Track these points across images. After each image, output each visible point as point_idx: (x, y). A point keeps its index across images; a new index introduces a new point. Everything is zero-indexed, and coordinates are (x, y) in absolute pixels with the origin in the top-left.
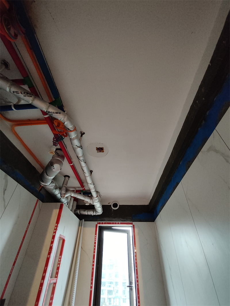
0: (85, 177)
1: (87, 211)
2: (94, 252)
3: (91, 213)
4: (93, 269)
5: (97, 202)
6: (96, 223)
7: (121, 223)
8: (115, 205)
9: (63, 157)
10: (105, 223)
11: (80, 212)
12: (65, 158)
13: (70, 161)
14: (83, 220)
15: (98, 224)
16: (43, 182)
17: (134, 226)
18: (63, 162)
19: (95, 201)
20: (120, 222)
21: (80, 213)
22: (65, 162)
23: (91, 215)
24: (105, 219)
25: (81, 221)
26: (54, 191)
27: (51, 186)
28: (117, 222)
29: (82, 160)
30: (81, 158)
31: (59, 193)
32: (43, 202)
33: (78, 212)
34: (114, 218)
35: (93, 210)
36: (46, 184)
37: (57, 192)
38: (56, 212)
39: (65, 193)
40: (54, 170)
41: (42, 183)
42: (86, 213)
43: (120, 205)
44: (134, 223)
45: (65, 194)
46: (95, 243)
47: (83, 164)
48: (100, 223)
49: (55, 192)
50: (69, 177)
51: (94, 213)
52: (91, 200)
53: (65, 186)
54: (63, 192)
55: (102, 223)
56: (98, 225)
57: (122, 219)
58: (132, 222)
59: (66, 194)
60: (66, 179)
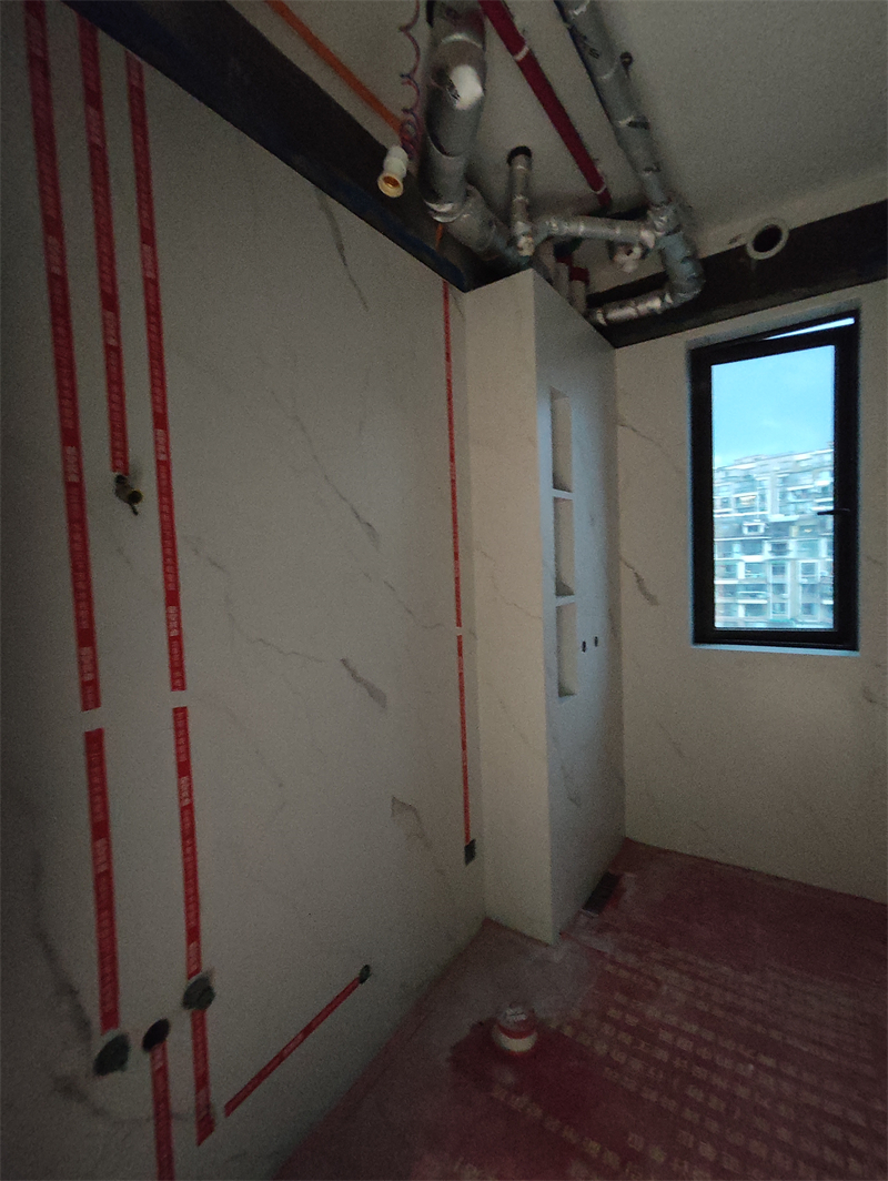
0: (598, 85)
1: (633, 303)
3: (652, 304)
8: (767, 238)
9: (475, 23)
11: (605, 315)
13: (513, 40)
16: (437, 198)
18: (481, 48)
21: (606, 320)
32: (464, 290)
33: (600, 318)
35: (657, 292)
41: (434, 206)
42: (628, 312)
51: (662, 300)
52: (645, 231)
54: (523, 227)
60: (520, 167)
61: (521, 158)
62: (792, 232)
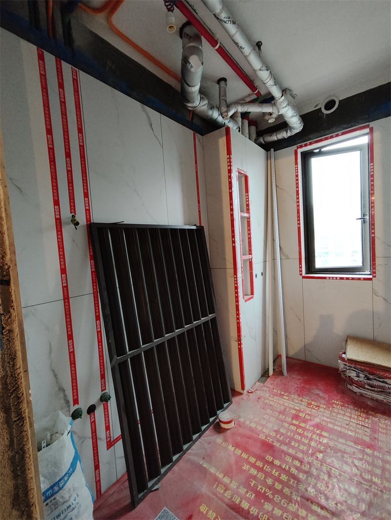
0: (246, 57)
1: (275, 134)
2: (298, 187)
3: (284, 135)
4: (298, 206)
5: (286, 107)
6: (295, 147)
7: (343, 134)
8: (330, 105)
9: (197, 38)
10: (311, 144)
12: (202, 37)
13: (213, 41)
14: (272, 150)
15: (298, 148)
16: (189, 102)
17: (371, 130)
18: (200, 47)
19: (280, 105)
20: (340, 133)
21: (264, 141)
22: (205, 45)
23: (284, 140)
24: (311, 136)
25: (269, 152)
26: (210, 112)
27: (203, 106)
28: (334, 134)
29: (225, 20)
30: (223, 16)
31: (219, 115)
32: (202, 135)
33: (261, 140)
34: (329, 129)
36: (195, 105)
37: (215, 115)
38: (222, 141)
39: (227, 110)
40: (192, 70)
41: (189, 105)
42: (274, 138)
43: (340, 101)
44: (372, 124)
45: (227, 112)
46: (297, 176)
47: (232, 28)
48: (301, 147)
49: (213, 115)
51: (287, 133)
52: (274, 108)
53: (223, 99)
54: (224, 109)
55: (306, 145)
56: (300, 151)
57: (345, 126)
58: (368, 123)
59: (229, 111)
60: (222, 85)
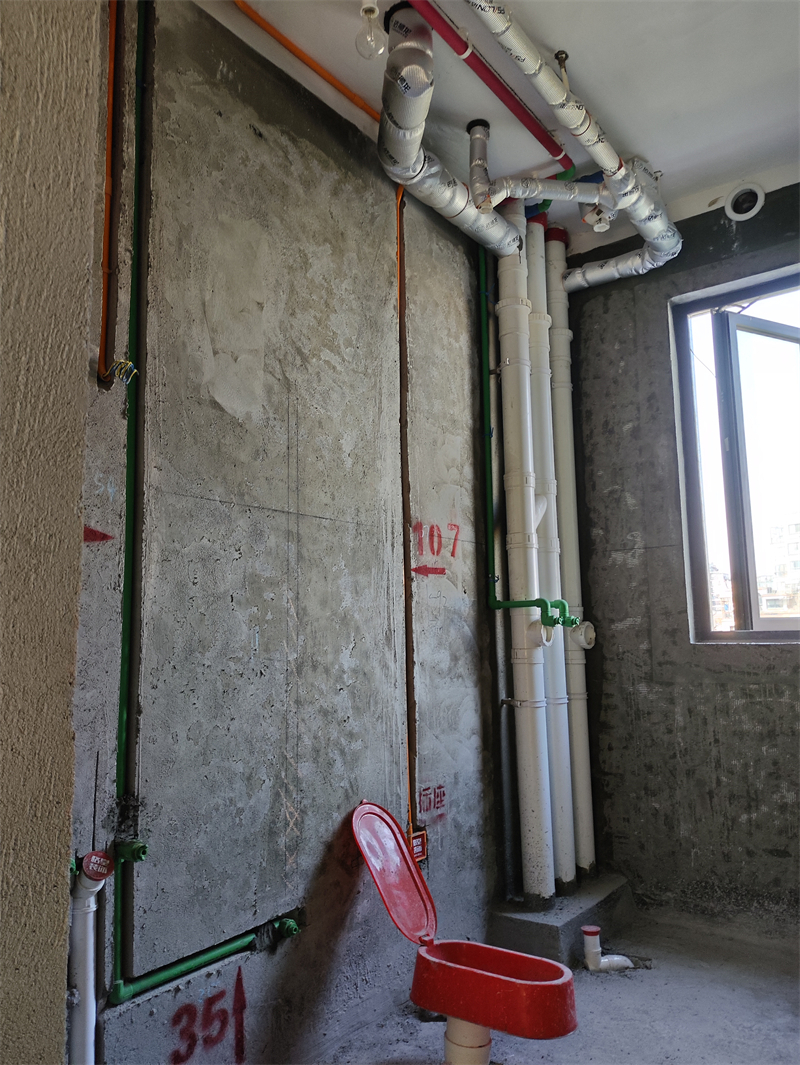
0: (529, 79)
1: (612, 262)
3: (633, 265)
8: (744, 201)
9: (422, 33)
11: (584, 276)
13: (458, 44)
18: (429, 52)
19: (617, 188)
21: (587, 281)
23: (636, 277)
26: (446, 196)
27: (429, 176)
31: (468, 202)
33: (578, 277)
36: (409, 172)
37: (459, 201)
39: (489, 189)
40: (408, 94)
42: (612, 271)
45: (488, 194)
47: (496, 21)
49: (452, 201)
50: (484, 124)
51: (643, 260)
52: (606, 193)
53: (480, 166)
54: (480, 187)
60: (478, 136)
61: (479, 129)
62: (767, 195)
